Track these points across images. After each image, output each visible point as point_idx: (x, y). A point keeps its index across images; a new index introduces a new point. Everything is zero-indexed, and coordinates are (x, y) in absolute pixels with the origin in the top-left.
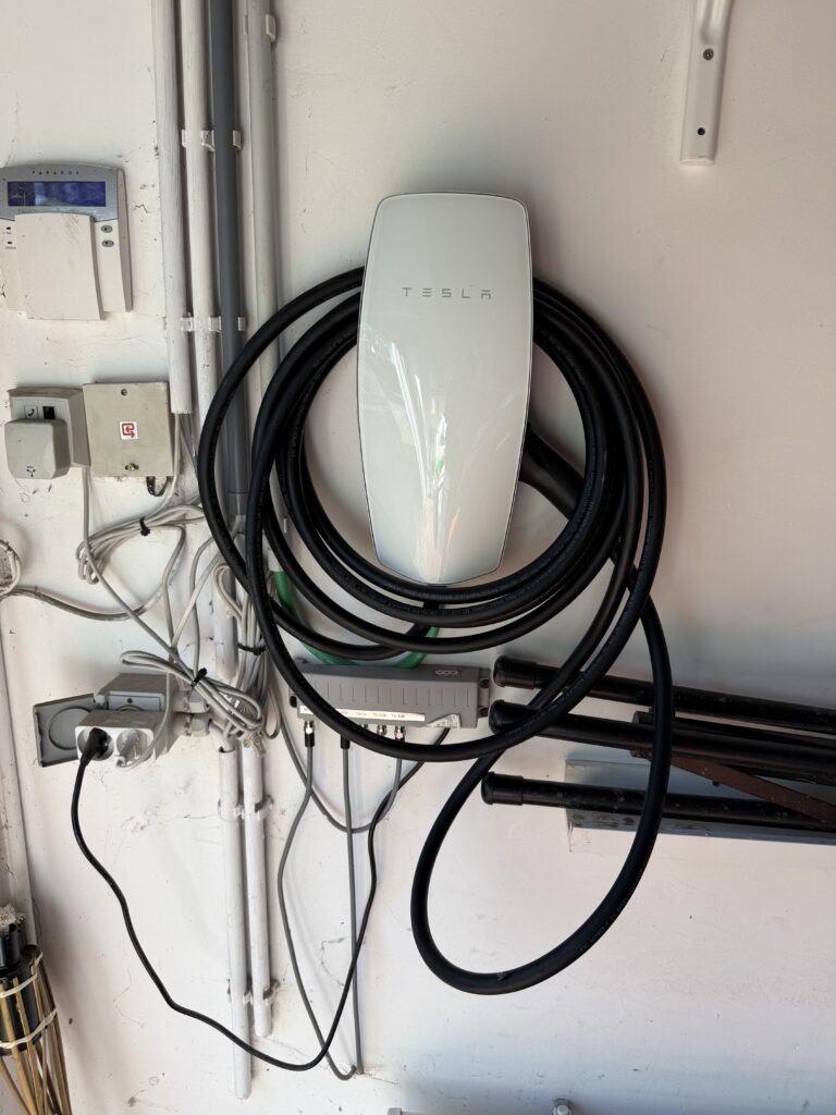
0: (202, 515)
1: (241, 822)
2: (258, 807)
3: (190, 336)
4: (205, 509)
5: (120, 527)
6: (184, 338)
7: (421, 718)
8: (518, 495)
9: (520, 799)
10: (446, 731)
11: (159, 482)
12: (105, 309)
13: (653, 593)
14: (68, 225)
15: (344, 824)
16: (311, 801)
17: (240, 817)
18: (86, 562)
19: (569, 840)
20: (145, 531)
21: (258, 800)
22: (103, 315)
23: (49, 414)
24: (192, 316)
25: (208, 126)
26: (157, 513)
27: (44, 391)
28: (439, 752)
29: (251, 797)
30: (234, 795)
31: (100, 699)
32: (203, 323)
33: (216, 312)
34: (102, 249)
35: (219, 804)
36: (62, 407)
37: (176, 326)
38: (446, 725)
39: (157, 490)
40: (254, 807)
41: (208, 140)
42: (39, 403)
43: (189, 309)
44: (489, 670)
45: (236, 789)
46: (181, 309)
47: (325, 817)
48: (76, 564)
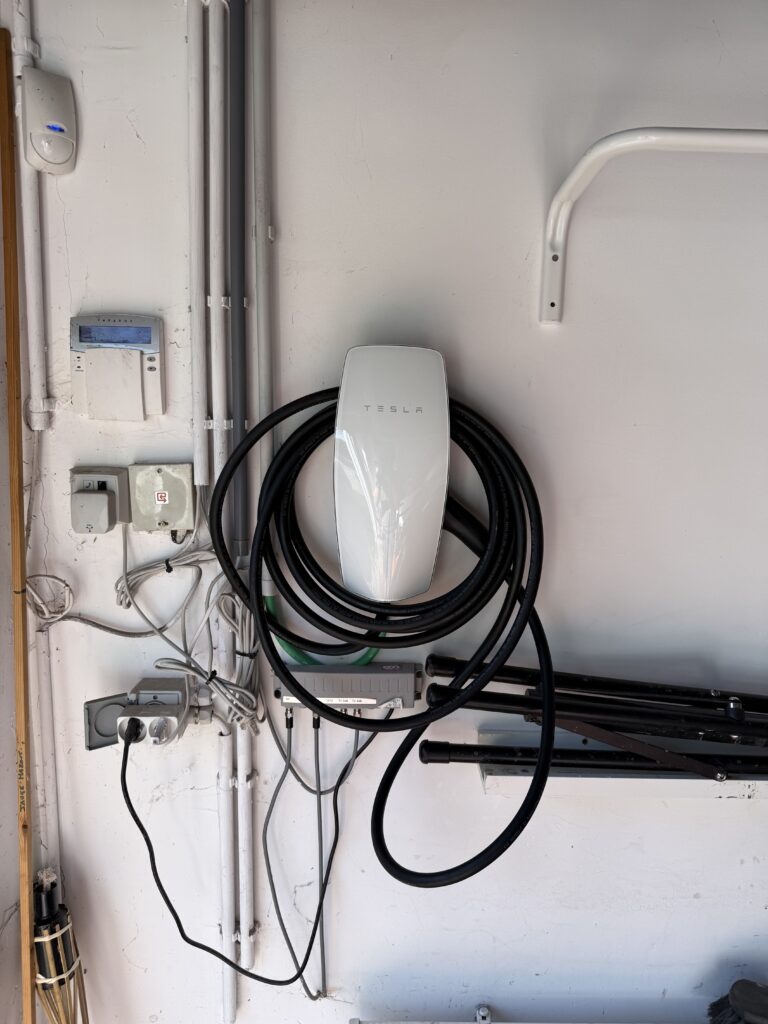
0: (214, 556)
1: (235, 791)
2: (249, 778)
3: (210, 433)
4: (217, 553)
5: (149, 567)
6: (206, 433)
7: (374, 702)
8: (442, 540)
9: (447, 758)
10: (391, 711)
11: (180, 534)
12: (147, 413)
13: (536, 605)
14: (124, 357)
15: (315, 789)
16: (289, 771)
17: (234, 787)
18: (123, 592)
19: (484, 786)
20: (169, 569)
21: (249, 772)
22: (146, 417)
23: (102, 487)
24: (212, 418)
25: (226, 294)
26: (177, 557)
27: (98, 469)
28: (388, 724)
29: (242, 771)
30: (230, 769)
31: (132, 697)
32: (219, 424)
33: (229, 416)
34: (147, 373)
35: (218, 777)
36: (112, 481)
37: (200, 426)
38: (392, 706)
39: (178, 540)
40: (245, 779)
41: (227, 303)
42: (95, 478)
43: (210, 415)
44: (421, 665)
45: (231, 764)
46: (205, 415)
47: (299, 783)
48: (114, 595)
